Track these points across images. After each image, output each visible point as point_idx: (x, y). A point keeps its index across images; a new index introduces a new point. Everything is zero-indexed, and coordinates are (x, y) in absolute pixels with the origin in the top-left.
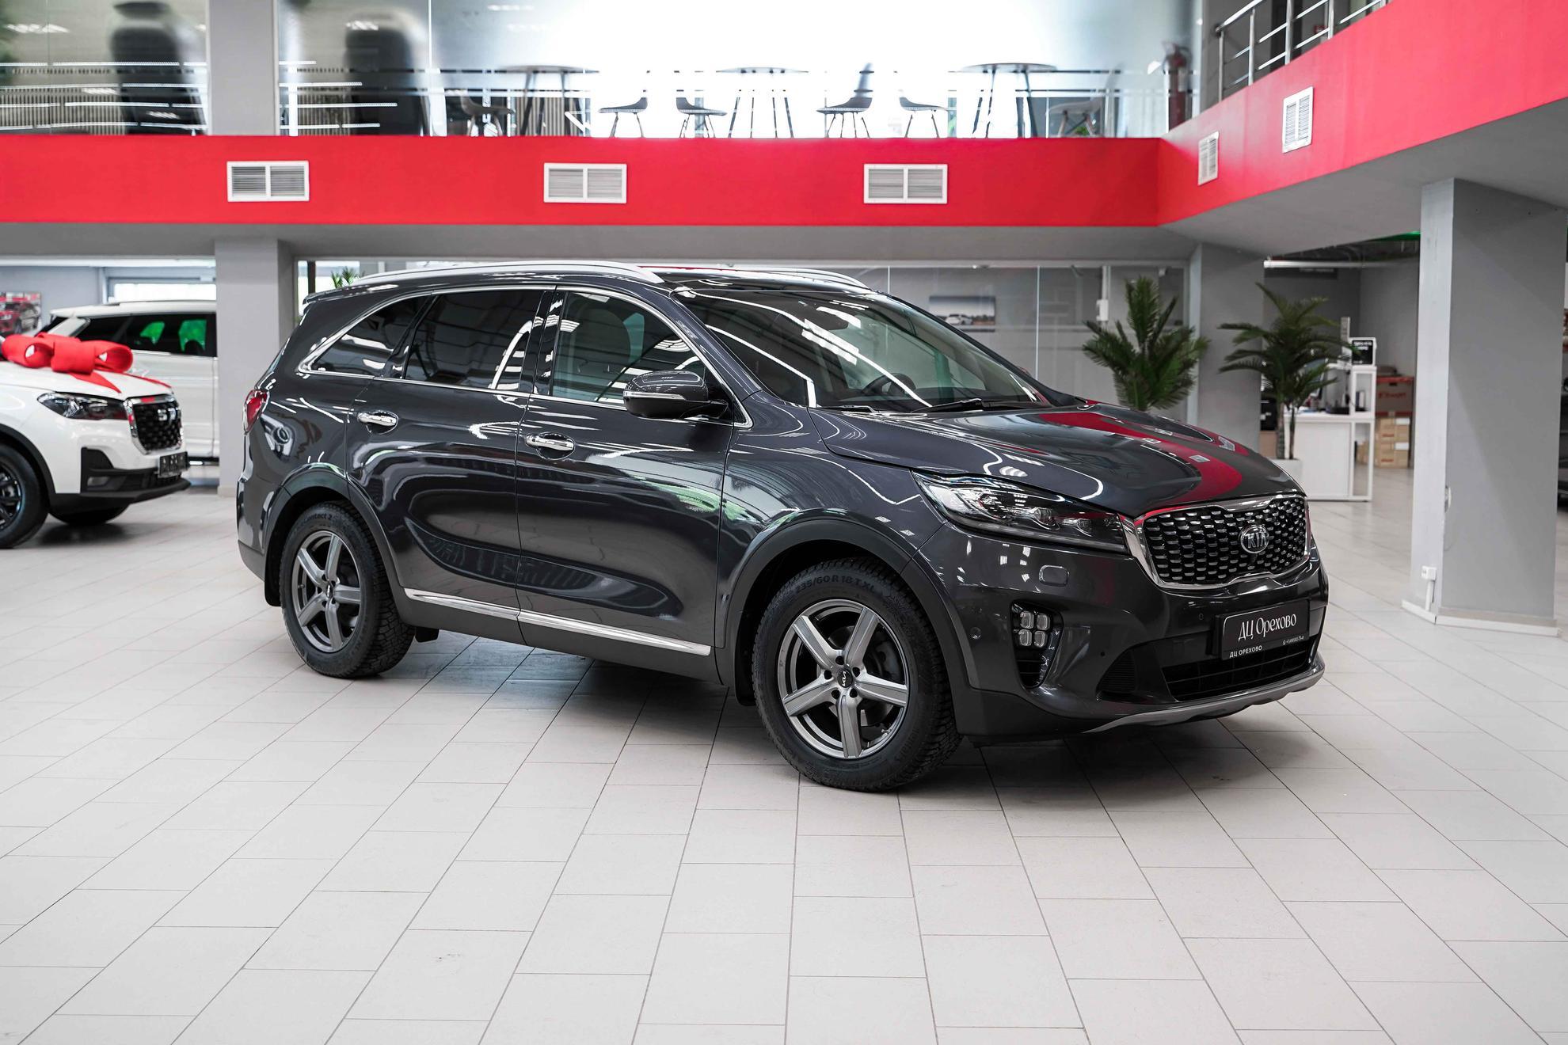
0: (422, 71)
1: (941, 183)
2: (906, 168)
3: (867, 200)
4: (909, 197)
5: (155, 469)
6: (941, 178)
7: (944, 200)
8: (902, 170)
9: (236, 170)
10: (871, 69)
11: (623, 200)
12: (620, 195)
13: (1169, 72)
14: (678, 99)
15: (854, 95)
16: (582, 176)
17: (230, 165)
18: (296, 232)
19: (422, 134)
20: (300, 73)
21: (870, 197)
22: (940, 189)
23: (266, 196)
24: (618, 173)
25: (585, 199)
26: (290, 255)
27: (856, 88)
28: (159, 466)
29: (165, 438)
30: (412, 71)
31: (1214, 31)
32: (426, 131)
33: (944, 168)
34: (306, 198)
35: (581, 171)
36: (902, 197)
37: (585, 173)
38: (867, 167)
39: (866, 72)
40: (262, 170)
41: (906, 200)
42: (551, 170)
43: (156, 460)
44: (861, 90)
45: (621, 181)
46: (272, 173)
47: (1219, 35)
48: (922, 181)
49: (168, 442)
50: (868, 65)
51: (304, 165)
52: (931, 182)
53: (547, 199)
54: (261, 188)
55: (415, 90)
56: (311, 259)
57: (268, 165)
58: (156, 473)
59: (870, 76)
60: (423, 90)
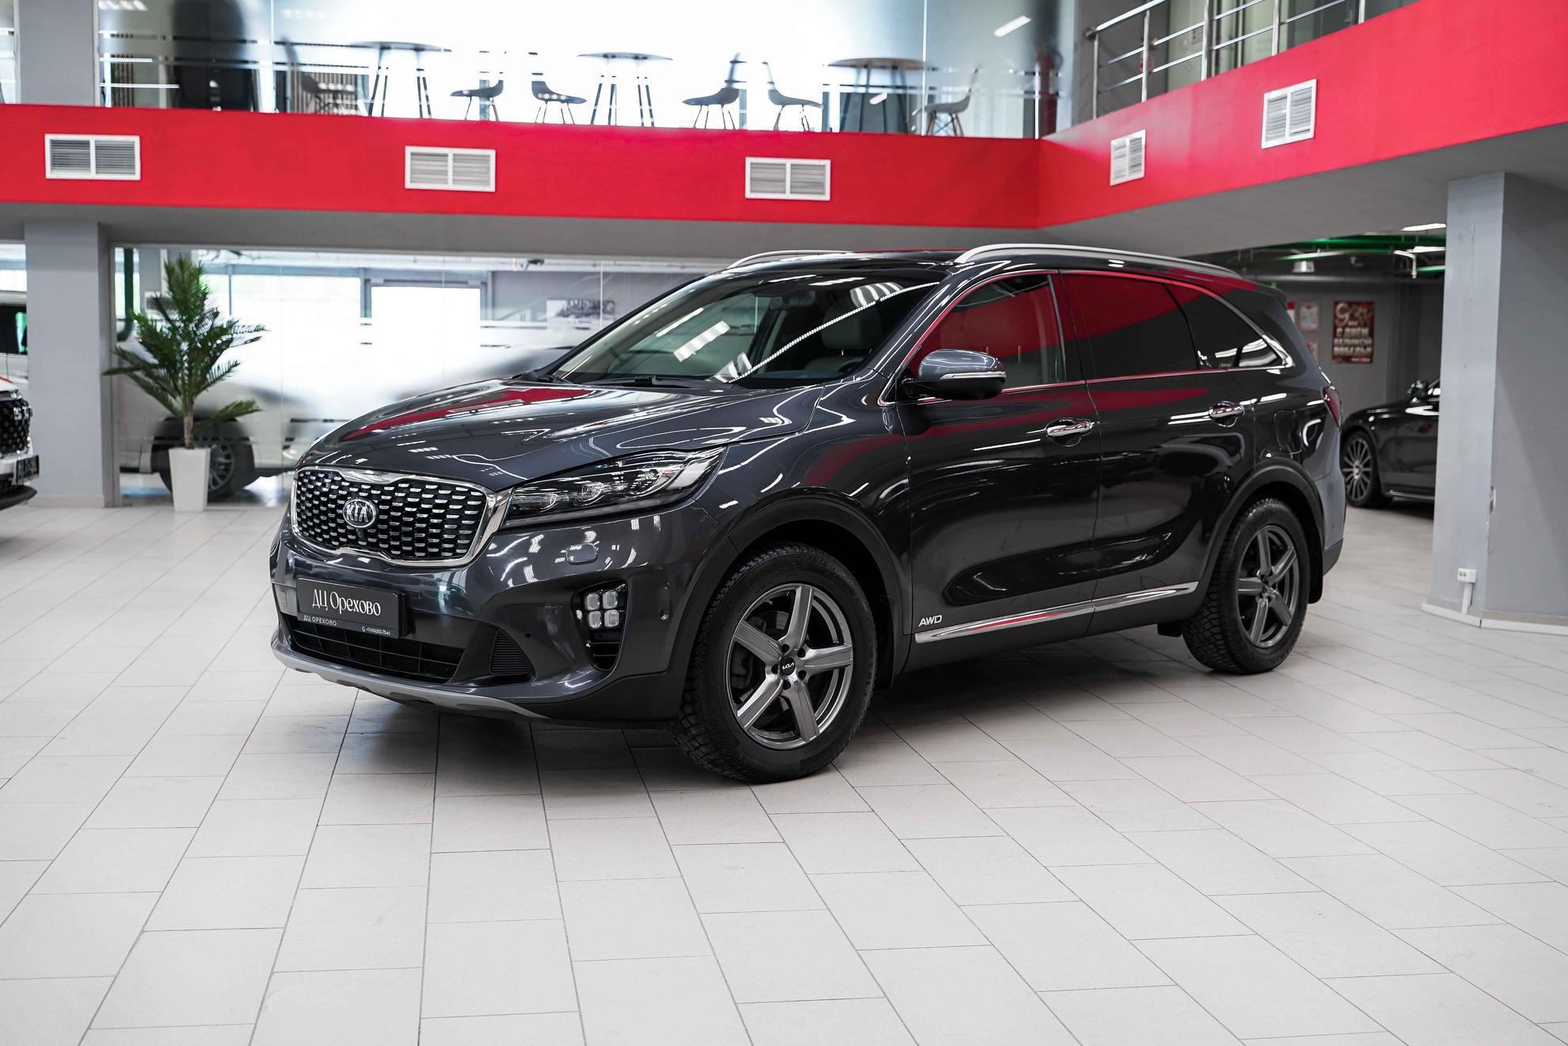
0: (254, 42)
1: (825, 179)
2: (788, 162)
3: (749, 195)
4: (791, 192)
5: (11, 475)
6: (824, 174)
7: (827, 197)
8: (785, 165)
9: (54, 143)
10: (740, 59)
11: (491, 188)
12: (487, 183)
13: (1039, 73)
14: (534, 83)
15: (724, 85)
16: (447, 161)
17: (48, 138)
18: (120, 215)
19: (252, 110)
20: (115, 39)
21: (751, 191)
22: (822, 185)
23: (92, 174)
24: (487, 158)
25: (450, 186)
26: (109, 238)
27: (727, 78)
28: (15, 472)
29: (10, 441)
30: (244, 41)
31: (1087, 36)
32: (256, 108)
33: (827, 163)
34: (137, 177)
35: (446, 155)
36: (784, 192)
37: (450, 158)
38: (749, 161)
39: (734, 62)
40: (86, 144)
41: (788, 196)
42: (413, 154)
43: (12, 465)
44: (730, 81)
45: (488, 168)
46: (98, 148)
47: (1092, 37)
48: (804, 176)
49: (14, 447)
50: (737, 55)
51: (135, 140)
52: (817, 178)
53: (409, 185)
54: (85, 164)
55: (246, 62)
56: (129, 246)
57: (92, 139)
58: (10, 479)
59: (738, 66)
60: (255, 62)
